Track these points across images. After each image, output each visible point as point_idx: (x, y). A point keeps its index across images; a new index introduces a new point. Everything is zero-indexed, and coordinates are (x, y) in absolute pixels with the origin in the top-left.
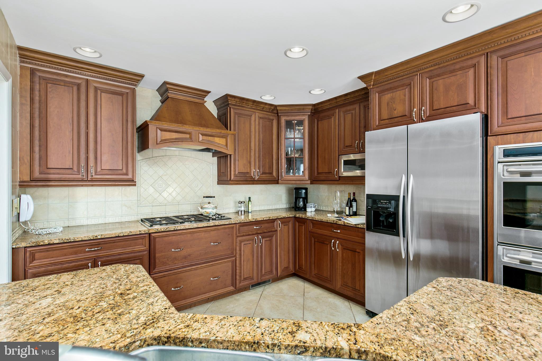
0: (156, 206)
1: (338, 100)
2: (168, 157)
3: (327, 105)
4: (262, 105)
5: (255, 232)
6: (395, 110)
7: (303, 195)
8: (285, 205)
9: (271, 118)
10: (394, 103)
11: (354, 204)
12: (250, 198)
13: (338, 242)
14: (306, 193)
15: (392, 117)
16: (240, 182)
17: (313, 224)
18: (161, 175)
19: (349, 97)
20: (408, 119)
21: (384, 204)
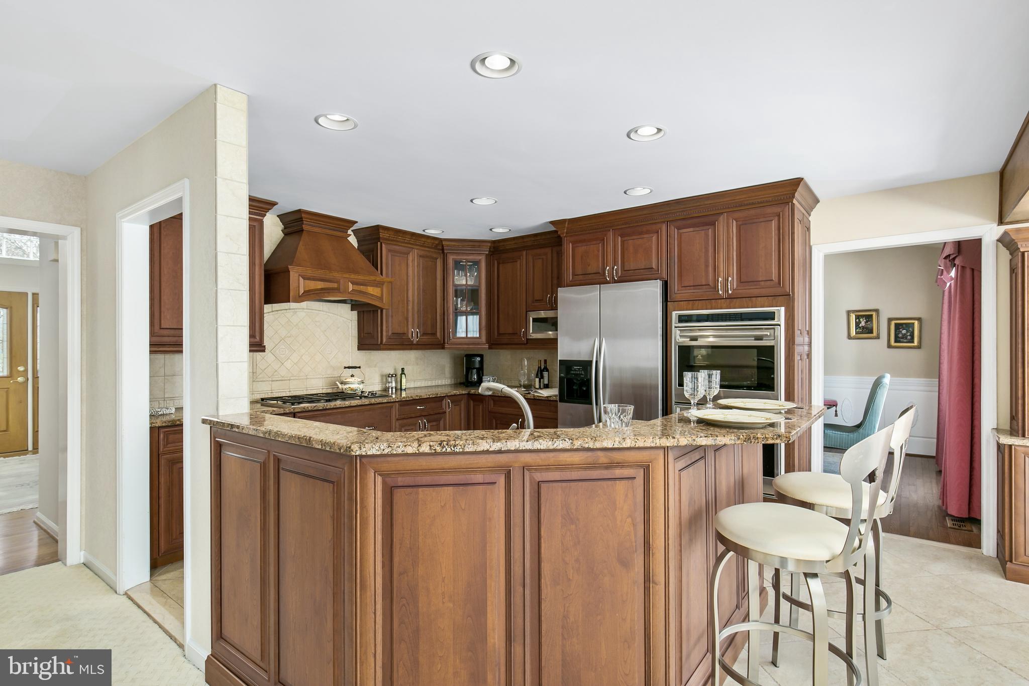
0: (277, 381)
1: (525, 240)
2: (293, 310)
3: (511, 244)
4: (423, 240)
5: (418, 414)
6: (589, 266)
7: (477, 365)
8: (449, 380)
9: (435, 256)
10: (588, 257)
11: (545, 374)
12: (403, 369)
14: (481, 362)
15: (585, 273)
16: (395, 347)
17: (494, 401)
18: (283, 337)
19: (539, 238)
20: (601, 277)
21: (577, 371)
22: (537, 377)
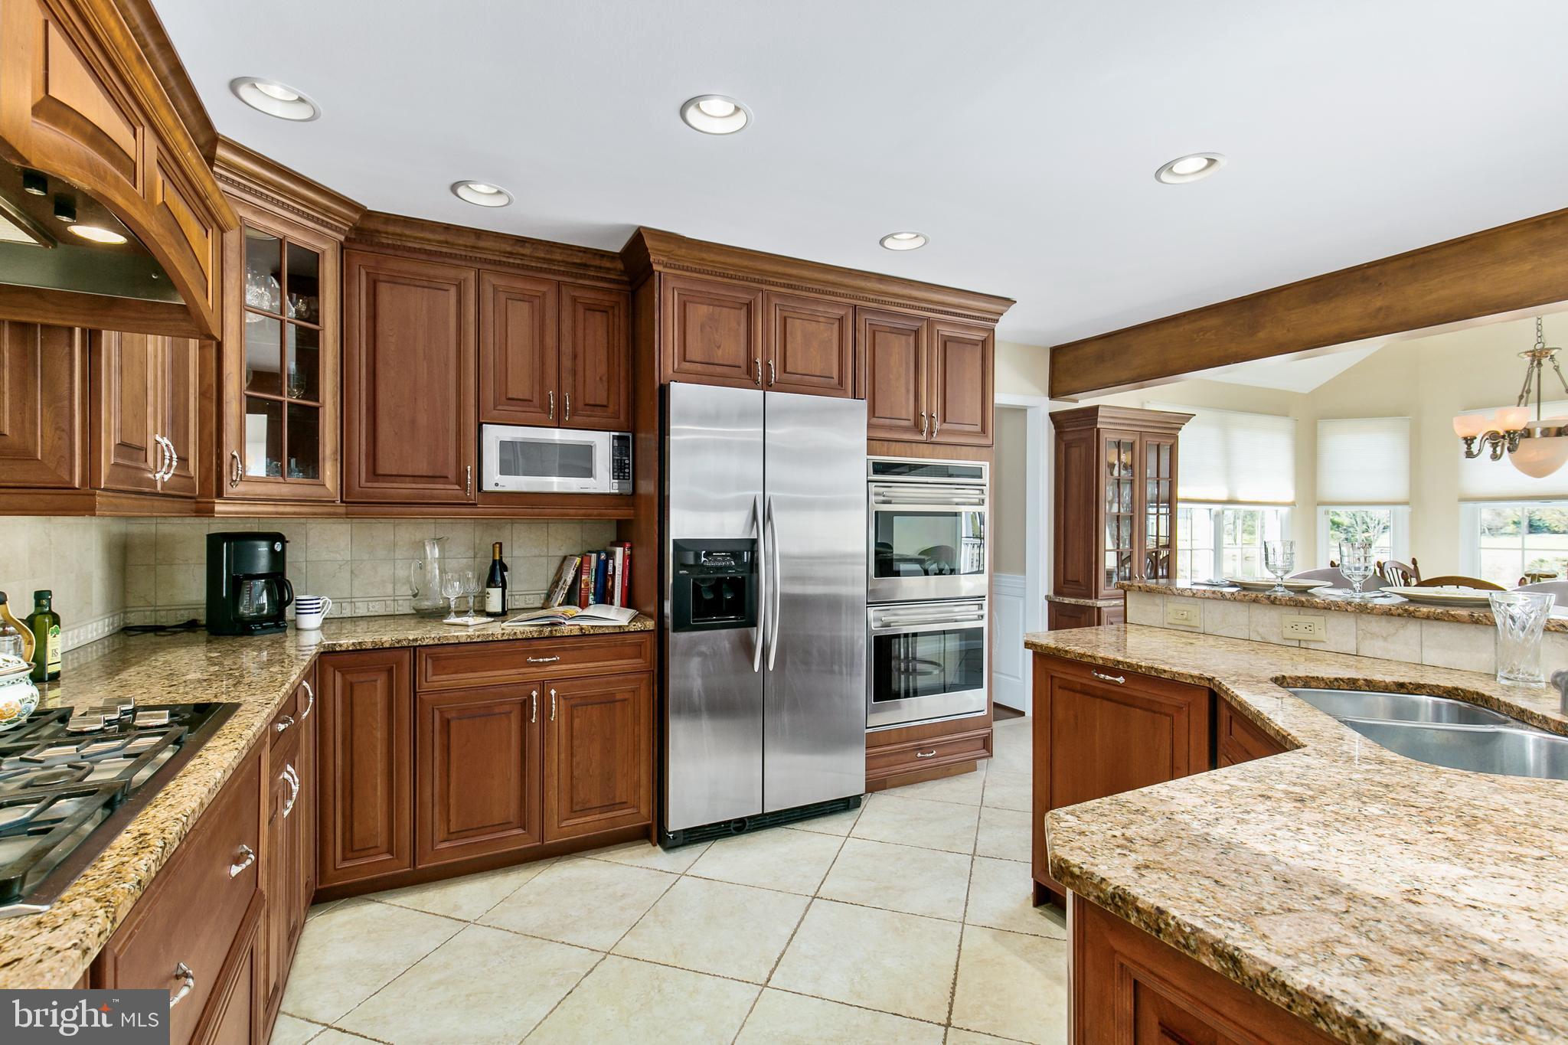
1: (481, 244)
6: (719, 347)
10: (717, 330)
13: (553, 692)
15: (712, 361)
17: (436, 659)
20: (743, 376)
22: (489, 586)
